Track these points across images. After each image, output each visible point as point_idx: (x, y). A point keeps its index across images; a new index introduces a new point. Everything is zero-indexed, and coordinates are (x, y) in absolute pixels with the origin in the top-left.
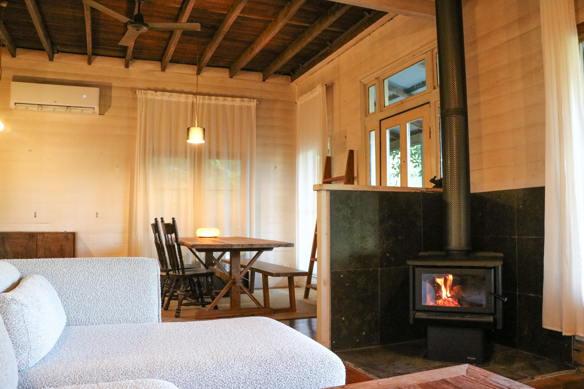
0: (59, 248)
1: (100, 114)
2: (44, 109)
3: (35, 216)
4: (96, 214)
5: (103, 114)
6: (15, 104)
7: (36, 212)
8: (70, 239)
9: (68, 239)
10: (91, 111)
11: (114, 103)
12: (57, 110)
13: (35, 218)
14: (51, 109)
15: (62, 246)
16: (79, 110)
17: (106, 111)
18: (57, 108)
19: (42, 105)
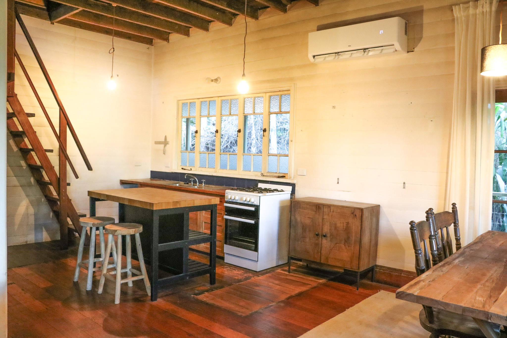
0: (345, 225)
1: (408, 52)
2: (341, 57)
3: (338, 183)
4: (403, 184)
5: (413, 51)
6: (314, 57)
7: (339, 178)
8: (357, 216)
9: (355, 215)
10: (391, 50)
11: (427, 33)
12: (354, 56)
13: (337, 184)
14: (347, 55)
15: (348, 223)
16: (378, 51)
17: (416, 46)
18: (354, 53)
19: (339, 53)
